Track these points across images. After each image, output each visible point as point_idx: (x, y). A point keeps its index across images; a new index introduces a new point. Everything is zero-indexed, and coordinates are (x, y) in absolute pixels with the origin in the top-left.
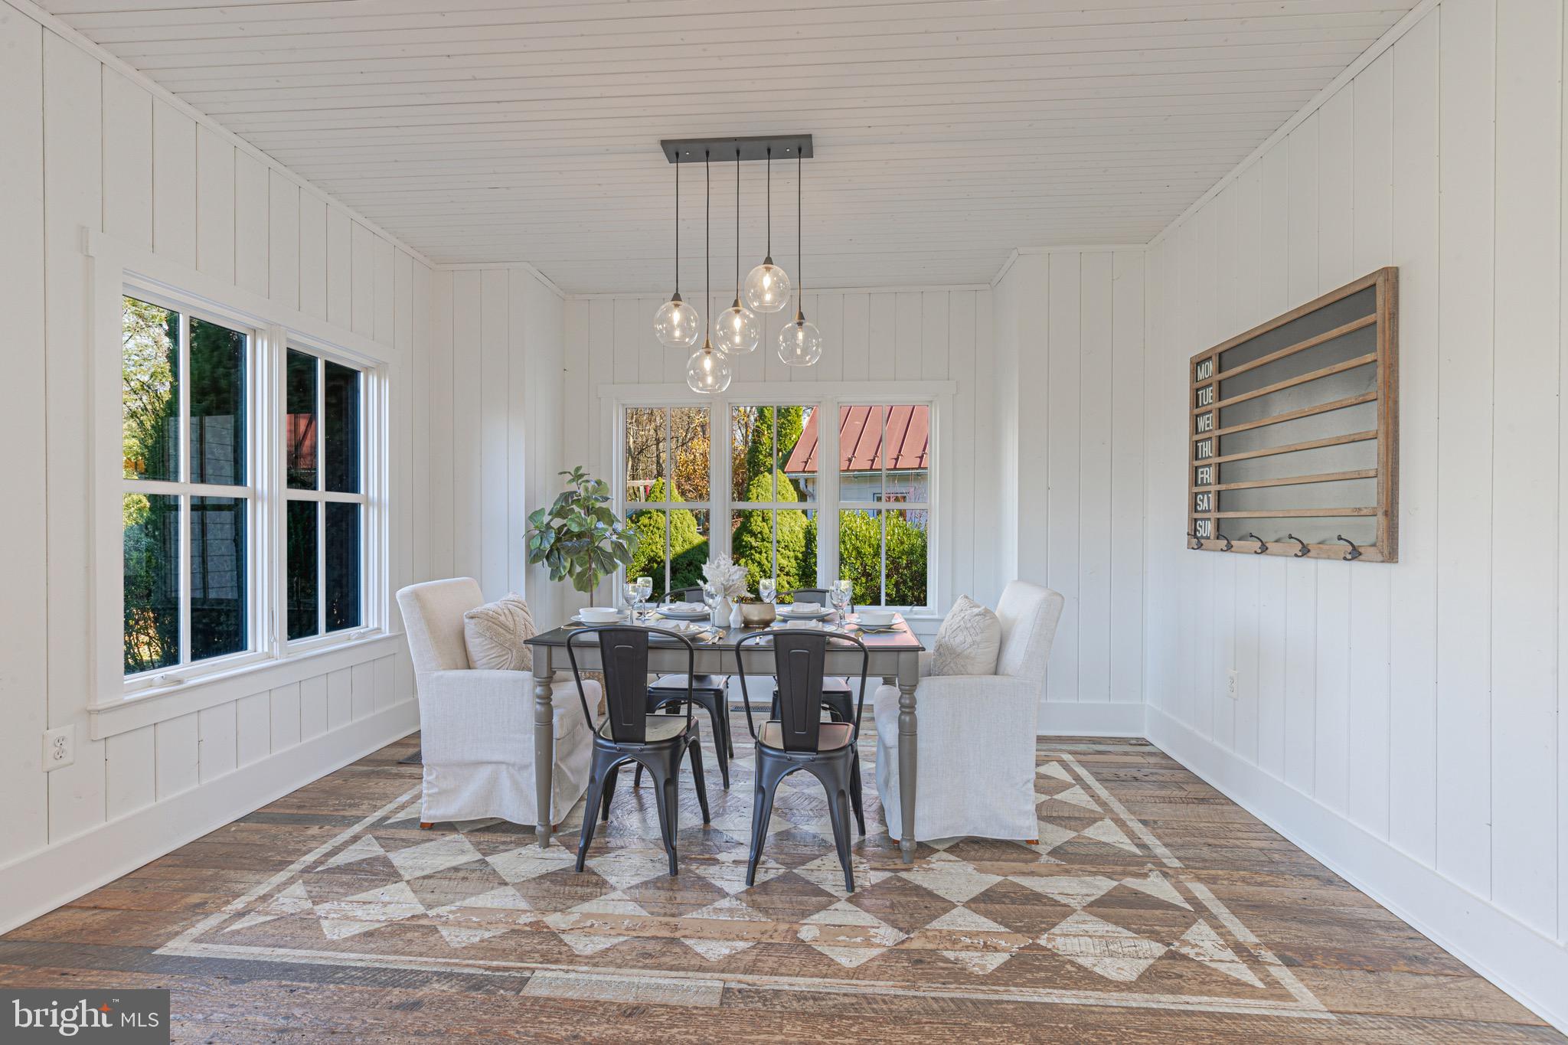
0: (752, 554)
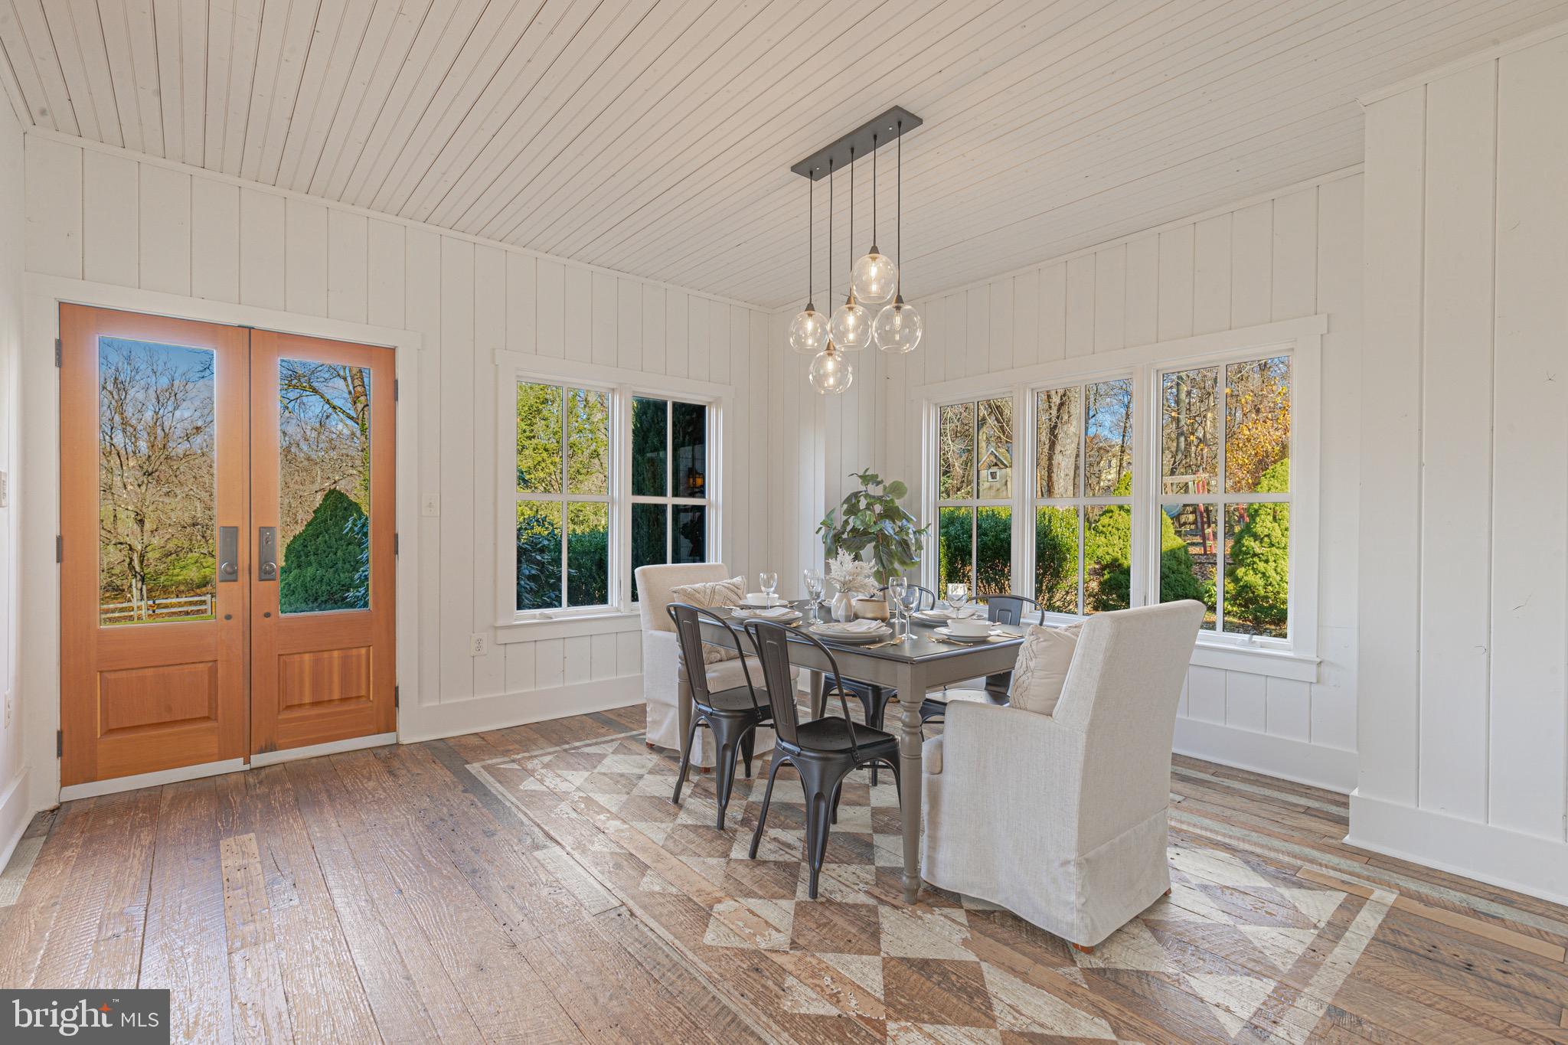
0: (1254, 563)
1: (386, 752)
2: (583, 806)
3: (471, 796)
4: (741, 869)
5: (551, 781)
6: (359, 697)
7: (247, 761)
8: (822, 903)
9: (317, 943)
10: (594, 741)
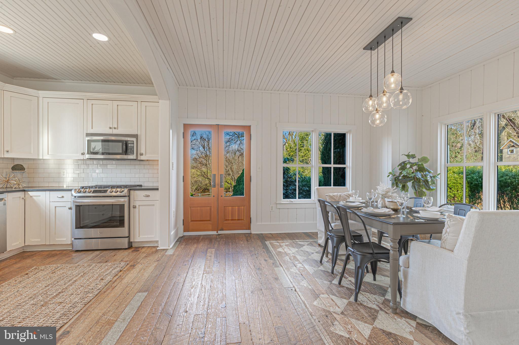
1: (247, 235)
2: (293, 258)
3: (264, 250)
4: (334, 286)
5: (286, 250)
6: (242, 219)
7: (217, 232)
8: (358, 304)
9: (220, 277)
10: (303, 240)
